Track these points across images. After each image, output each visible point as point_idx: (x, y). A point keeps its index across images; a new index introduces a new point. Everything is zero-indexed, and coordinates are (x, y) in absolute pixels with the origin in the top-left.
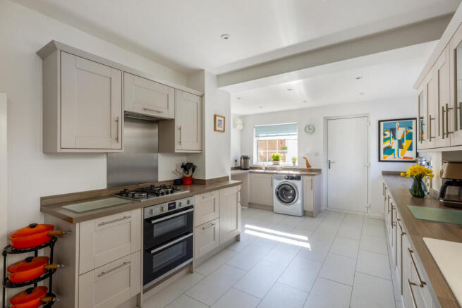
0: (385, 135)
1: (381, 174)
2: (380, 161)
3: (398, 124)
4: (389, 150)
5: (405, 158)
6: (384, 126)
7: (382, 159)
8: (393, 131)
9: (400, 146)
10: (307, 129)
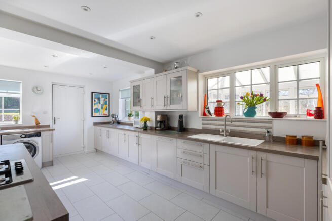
0: (95, 101)
1: (92, 124)
2: (92, 116)
3: (101, 95)
4: (97, 110)
5: (104, 114)
6: (95, 96)
7: (93, 115)
8: (99, 99)
9: (102, 108)
10: (36, 90)
